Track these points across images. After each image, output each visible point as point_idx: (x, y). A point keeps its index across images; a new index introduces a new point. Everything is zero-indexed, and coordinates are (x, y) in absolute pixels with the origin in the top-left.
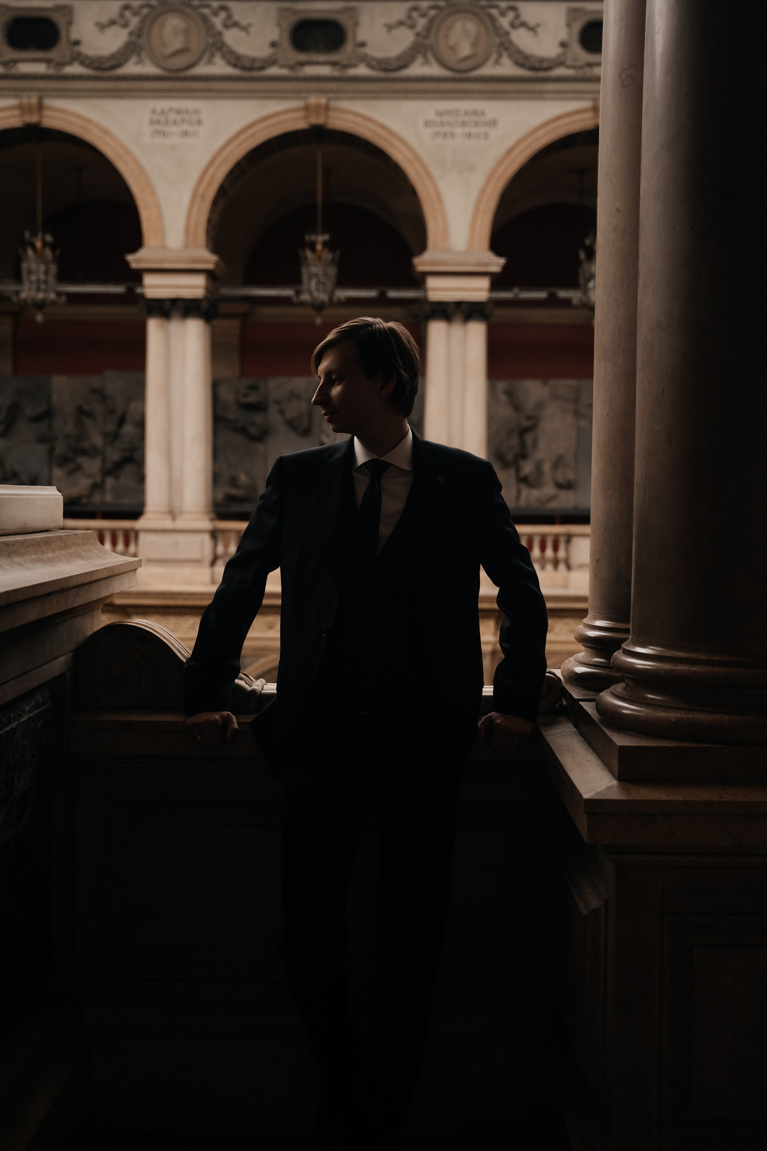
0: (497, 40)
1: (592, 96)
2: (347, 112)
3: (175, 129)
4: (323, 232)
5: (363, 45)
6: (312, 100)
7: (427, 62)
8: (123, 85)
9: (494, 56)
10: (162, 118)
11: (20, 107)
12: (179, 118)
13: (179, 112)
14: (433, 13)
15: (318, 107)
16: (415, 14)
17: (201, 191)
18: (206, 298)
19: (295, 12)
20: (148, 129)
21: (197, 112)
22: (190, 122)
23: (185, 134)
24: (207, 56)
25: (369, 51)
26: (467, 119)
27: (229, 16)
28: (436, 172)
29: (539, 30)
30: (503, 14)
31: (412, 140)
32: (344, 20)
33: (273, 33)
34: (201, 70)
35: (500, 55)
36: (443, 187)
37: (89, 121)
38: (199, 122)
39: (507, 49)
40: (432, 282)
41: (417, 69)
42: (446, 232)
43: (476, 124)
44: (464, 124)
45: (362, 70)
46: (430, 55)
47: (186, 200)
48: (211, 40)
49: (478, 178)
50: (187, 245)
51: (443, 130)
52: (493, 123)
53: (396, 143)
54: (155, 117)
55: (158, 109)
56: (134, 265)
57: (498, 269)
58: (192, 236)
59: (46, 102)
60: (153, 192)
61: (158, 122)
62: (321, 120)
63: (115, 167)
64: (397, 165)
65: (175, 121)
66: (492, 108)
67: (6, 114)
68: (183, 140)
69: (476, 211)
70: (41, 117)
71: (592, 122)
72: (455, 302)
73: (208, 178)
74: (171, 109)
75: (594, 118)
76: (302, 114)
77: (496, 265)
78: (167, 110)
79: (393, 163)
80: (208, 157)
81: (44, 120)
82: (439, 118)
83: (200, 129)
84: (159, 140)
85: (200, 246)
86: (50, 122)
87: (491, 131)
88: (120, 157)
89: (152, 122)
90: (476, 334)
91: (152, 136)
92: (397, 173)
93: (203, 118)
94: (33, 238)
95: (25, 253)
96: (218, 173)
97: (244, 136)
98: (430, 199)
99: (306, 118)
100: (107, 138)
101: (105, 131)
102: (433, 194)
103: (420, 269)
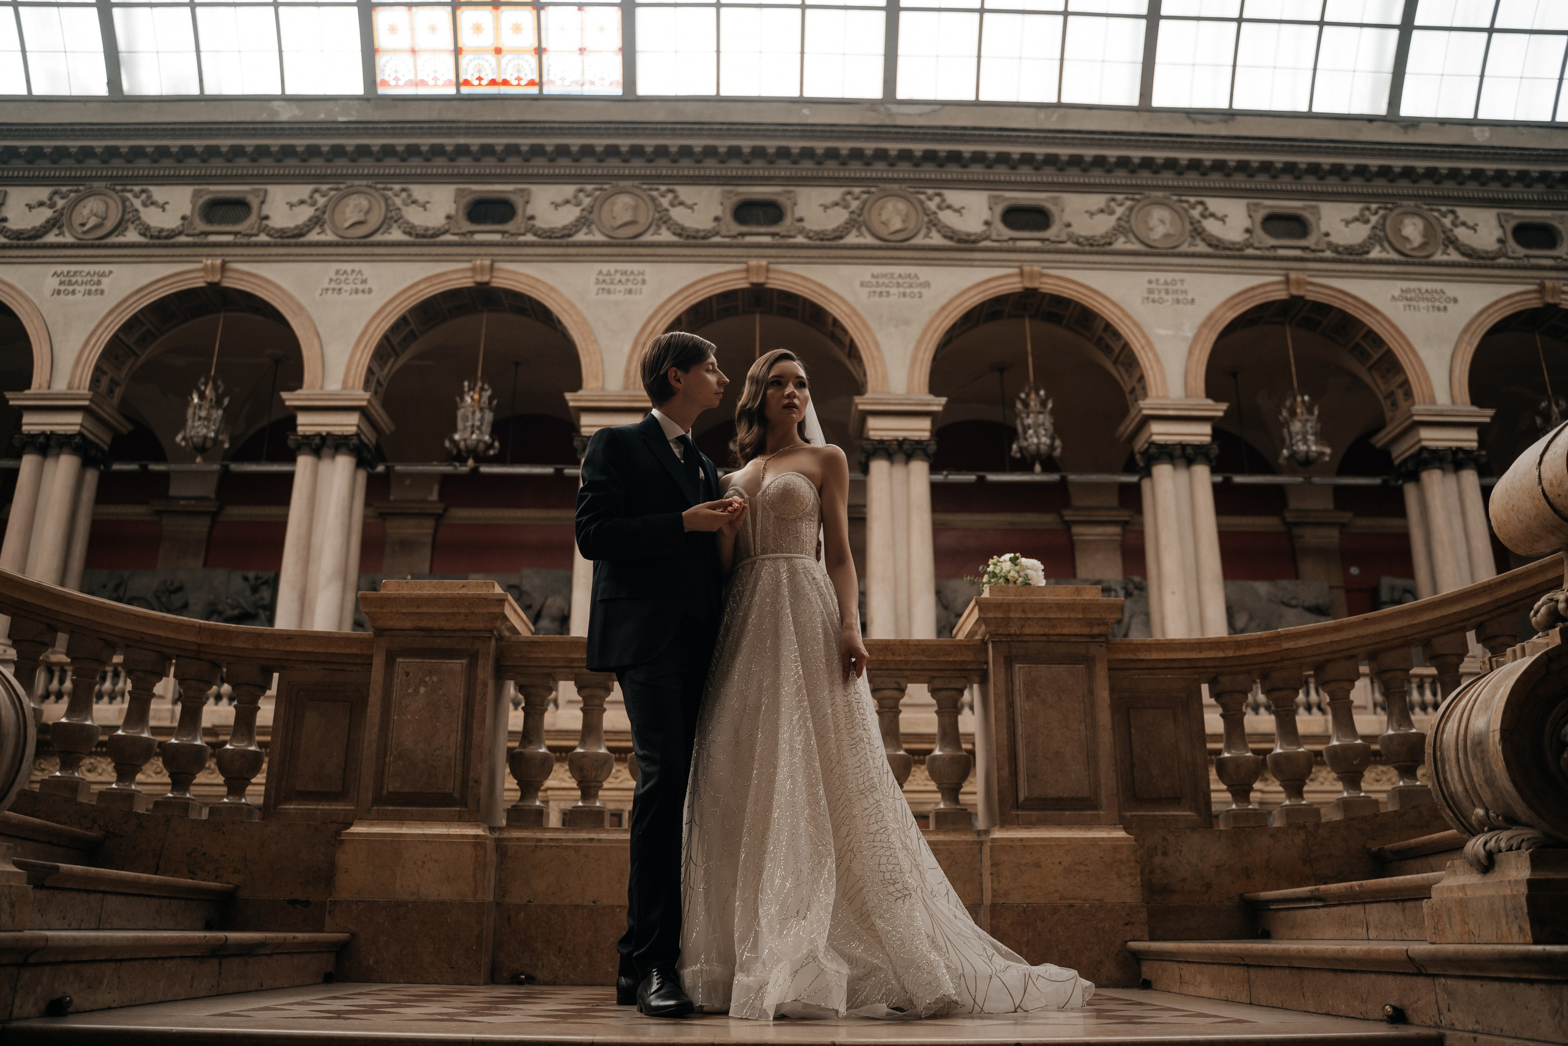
0: (926, 219)
1: (1018, 264)
2: (786, 273)
3: (619, 287)
5: (801, 220)
6: (753, 262)
7: (861, 234)
8: (572, 251)
9: (924, 231)
10: (607, 279)
11: (473, 270)
12: (624, 278)
13: (624, 273)
14: (865, 196)
15: (759, 268)
16: (849, 197)
17: (643, 340)
19: (737, 194)
20: (594, 288)
21: (643, 273)
22: (635, 282)
23: (630, 292)
24: (653, 228)
25: (806, 225)
26: (901, 281)
27: (676, 197)
28: (873, 325)
29: (963, 211)
30: (930, 199)
31: (849, 298)
32: (782, 200)
33: (718, 211)
34: (648, 238)
35: (929, 229)
36: (880, 337)
37: (538, 281)
38: (644, 282)
39: (935, 225)
40: (872, 423)
41: (852, 239)
42: (885, 377)
43: (911, 286)
44: (898, 285)
45: (800, 239)
46: (863, 229)
47: (627, 349)
48: (657, 216)
49: (915, 331)
50: (626, 388)
51: (878, 290)
52: (927, 285)
53: (834, 299)
54: (601, 278)
55: (605, 271)
56: (571, 404)
57: (939, 408)
58: (632, 380)
59: (498, 265)
60: (595, 341)
61: (604, 281)
62: (762, 280)
63: (560, 322)
64: (836, 321)
65: (620, 281)
66: (924, 273)
67: (459, 275)
68: (628, 296)
69: (914, 360)
70: (492, 277)
71: (1019, 285)
72: (897, 440)
73: (649, 329)
74: (616, 271)
75: (1021, 282)
76: (743, 275)
77: (938, 404)
78: (612, 272)
79: (831, 321)
80: (651, 311)
81: (494, 280)
82: (874, 281)
83: (644, 287)
84: (604, 297)
85: (639, 389)
86: (498, 282)
87: (925, 291)
88: (565, 311)
89: (598, 282)
90: (919, 474)
91: (597, 294)
92: (833, 336)
93: (647, 277)
94: (472, 389)
95: (462, 399)
96: (660, 325)
97: (686, 294)
98: (869, 347)
99: (747, 278)
100: (553, 295)
101: (552, 289)
102: (871, 343)
103: (861, 407)
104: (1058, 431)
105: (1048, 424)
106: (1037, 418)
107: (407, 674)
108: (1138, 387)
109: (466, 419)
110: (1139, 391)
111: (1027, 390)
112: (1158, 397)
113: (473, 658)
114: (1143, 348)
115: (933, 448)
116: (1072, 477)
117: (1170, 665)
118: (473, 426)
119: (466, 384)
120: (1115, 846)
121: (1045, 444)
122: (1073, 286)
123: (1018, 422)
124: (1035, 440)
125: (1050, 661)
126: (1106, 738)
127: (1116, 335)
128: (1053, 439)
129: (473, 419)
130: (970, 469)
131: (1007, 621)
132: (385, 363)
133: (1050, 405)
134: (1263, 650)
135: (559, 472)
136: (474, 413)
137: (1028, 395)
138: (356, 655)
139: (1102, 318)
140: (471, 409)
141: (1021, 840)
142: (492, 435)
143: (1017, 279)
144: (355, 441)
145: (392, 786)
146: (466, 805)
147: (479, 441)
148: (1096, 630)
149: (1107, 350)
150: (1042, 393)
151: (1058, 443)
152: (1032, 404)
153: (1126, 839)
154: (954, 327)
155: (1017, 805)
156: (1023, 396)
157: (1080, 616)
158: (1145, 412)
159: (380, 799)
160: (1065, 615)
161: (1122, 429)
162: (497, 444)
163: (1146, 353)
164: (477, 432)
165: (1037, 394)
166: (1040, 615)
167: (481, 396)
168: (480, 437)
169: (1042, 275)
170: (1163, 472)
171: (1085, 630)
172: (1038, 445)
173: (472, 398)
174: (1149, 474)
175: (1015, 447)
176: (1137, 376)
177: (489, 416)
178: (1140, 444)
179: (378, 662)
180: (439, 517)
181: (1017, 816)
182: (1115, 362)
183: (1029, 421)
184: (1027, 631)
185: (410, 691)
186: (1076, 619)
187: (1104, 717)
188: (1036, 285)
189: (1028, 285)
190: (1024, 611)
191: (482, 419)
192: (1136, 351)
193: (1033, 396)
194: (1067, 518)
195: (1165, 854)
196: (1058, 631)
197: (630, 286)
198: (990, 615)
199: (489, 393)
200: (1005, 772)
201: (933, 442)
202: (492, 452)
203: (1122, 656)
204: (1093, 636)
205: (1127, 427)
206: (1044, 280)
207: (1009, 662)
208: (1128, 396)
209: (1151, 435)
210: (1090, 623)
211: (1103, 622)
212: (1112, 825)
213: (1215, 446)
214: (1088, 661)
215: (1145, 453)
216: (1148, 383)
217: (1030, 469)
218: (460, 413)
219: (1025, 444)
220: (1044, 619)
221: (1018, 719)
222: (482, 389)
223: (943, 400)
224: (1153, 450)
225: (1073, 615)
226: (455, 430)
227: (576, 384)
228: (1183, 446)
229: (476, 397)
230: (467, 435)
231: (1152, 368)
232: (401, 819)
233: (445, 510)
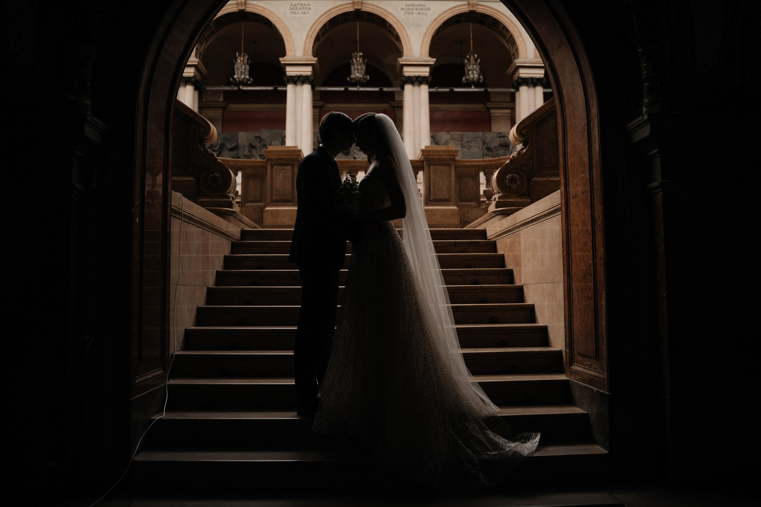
2: (369, 4)
3: (300, 11)
4: (360, 52)
10: (294, 7)
11: (237, 4)
12: (301, 7)
13: (301, 5)
15: (358, 2)
17: (310, 34)
18: (312, 75)
20: (289, 11)
21: (309, 5)
22: (306, 9)
23: (304, 13)
26: (418, 7)
28: (406, 27)
31: (396, 15)
36: (408, 32)
37: (265, 9)
38: (310, 9)
40: (405, 69)
42: (411, 49)
43: (422, 10)
44: (417, 9)
47: (304, 38)
49: (423, 30)
50: (304, 55)
51: (408, 11)
52: (429, 9)
53: (390, 16)
54: (292, 7)
55: (293, 4)
56: (282, 62)
57: (433, 63)
58: (307, 51)
59: (248, 2)
60: (291, 35)
61: (293, 8)
62: (359, 8)
63: (275, 26)
64: (390, 25)
65: (300, 8)
66: (428, 4)
67: (232, 7)
68: (303, 15)
69: (423, 42)
70: (246, 7)
71: (467, 9)
72: (416, 76)
73: (313, 29)
74: (298, 4)
75: (469, 8)
76: (351, 5)
77: (432, 61)
78: (297, 4)
79: (388, 25)
80: (313, 22)
81: (246, 8)
82: (407, 7)
83: (310, 11)
84: (293, 15)
85: (310, 56)
86: (249, 9)
87: (428, 12)
88: (277, 22)
89: (290, 9)
90: (424, 90)
91: (291, 14)
92: (390, 31)
93: (311, 7)
94: (240, 55)
95: (236, 60)
96: (317, 28)
97: (328, 14)
98: (404, 37)
99: (353, 7)
100: (272, 15)
101: (271, 12)
102: (405, 35)
103: (401, 63)
104: (482, 71)
105: (478, 69)
106: (473, 66)
107: (277, 170)
108: (516, 53)
109: (238, 69)
110: (516, 55)
111: (469, 54)
112: (523, 58)
113: (293, 166)
114: (518, 37)
115: (430, 79)
116: (489, 90)
117: (472, 166)
118: (241, 72)
119: (237, 54)
120: (454, 210)
121: (476, 78)
122: (490, 10)
123: (466, 68)
124: (472, 76)
125: (440, 165)
126: (453, 184)
127: (508, 31)
128: (479, 75)
129: (241, 69)
130: (447, 87)
131: (429, 155)
132: (202, 45)
133: (479, 61)
134: (496, 162)
135: (275, 89)
136: (241, 66)
137: (470, 56)
138: (262, 166)
139: (502, 24)
140: (240, 65)
141: (431, 209)
142: (249, 75)
143: (467, 7)
144: (194, 79)
145: (274, 198)
146: (294, 202)
147: (244, 78)
148: (452, 157)
149: (504, 37)
150: (476, 56)
151: (481, 77)
152: (472, 60)
153: (456, 209)
154: (440, 27)
155: (430, 201)
156: (468, 57)
157: (448, 154)
158: (517, 64)
159: (272, 201)
160: (444, 153)
161: (509, 71)
162: (251, 79)
163: (519, 39)
164: (243, 74)
165: (474, 56)
166: (438, 153)
167: (244, 59)
168: (245, 77)
169: (477, 5)
170: (524, 89)
171: (449, 157)
172: (473, 78)
173: (240, 59)
174: (518, 90)
175: (464, 79)
176: (515, 49)
177: (248, 68)
178: (515, 77)
179: (269, 167)
180: (224, 108)
181: (430, 203)
182: (507, 42)
183: (470, 68)
184: (434, 157)
185: (278, 174)
186: (447, 155)
187: (453, 179)
188: (475, 9)
189: (471, 9)
190: (433, 152)
191: (245, 69)
192: (515, 38)
193: (472, 57)
194: (488, 106)
195: (468, 213)
196: (442, 157)
197: (304, 10)
198: (424, 153)
199: (247, 57)
200: (428, 193)
201: (430, 77)
202: (249, 82)
203: (459, 164)
204: (451, 159)
205: (511, 70)
206: (478, 7)
207: (429, 165)
208: (512, 56)
209: (520, 74)
210: (450, 155)
211: (453, 155)
212: (454, 205)
213: (545, 79)
214: (450, 165)
215: (517, 81)
216: (519, 52)
217: (470, 87)
218: (236, 66)
219: (468, 77)
220: (438, 154)
221: (431, 179)
222: (244, 56)
223: (435, 60)
224: (520, 80)
225: (446, 153)
226: (234, 74)
227: (284, 54)
228: (532, 79)
229: (242, 59)
230: (239, 76)
231: (521, 45)
232: (278, 206)
233: (227, 105)
